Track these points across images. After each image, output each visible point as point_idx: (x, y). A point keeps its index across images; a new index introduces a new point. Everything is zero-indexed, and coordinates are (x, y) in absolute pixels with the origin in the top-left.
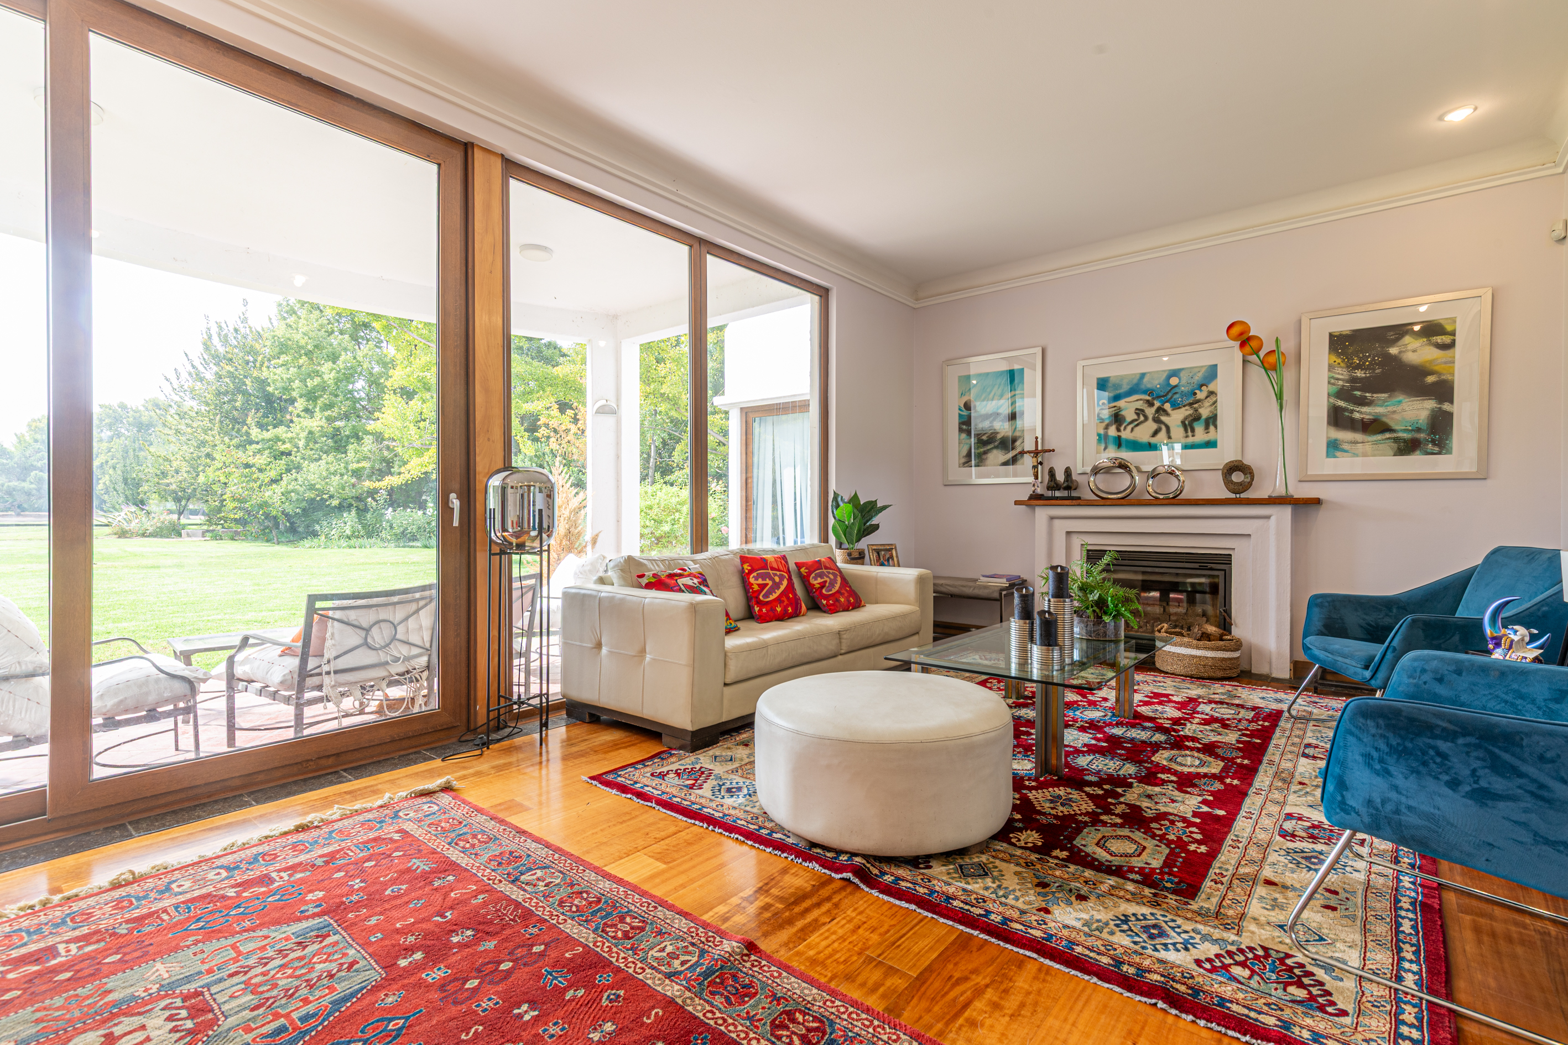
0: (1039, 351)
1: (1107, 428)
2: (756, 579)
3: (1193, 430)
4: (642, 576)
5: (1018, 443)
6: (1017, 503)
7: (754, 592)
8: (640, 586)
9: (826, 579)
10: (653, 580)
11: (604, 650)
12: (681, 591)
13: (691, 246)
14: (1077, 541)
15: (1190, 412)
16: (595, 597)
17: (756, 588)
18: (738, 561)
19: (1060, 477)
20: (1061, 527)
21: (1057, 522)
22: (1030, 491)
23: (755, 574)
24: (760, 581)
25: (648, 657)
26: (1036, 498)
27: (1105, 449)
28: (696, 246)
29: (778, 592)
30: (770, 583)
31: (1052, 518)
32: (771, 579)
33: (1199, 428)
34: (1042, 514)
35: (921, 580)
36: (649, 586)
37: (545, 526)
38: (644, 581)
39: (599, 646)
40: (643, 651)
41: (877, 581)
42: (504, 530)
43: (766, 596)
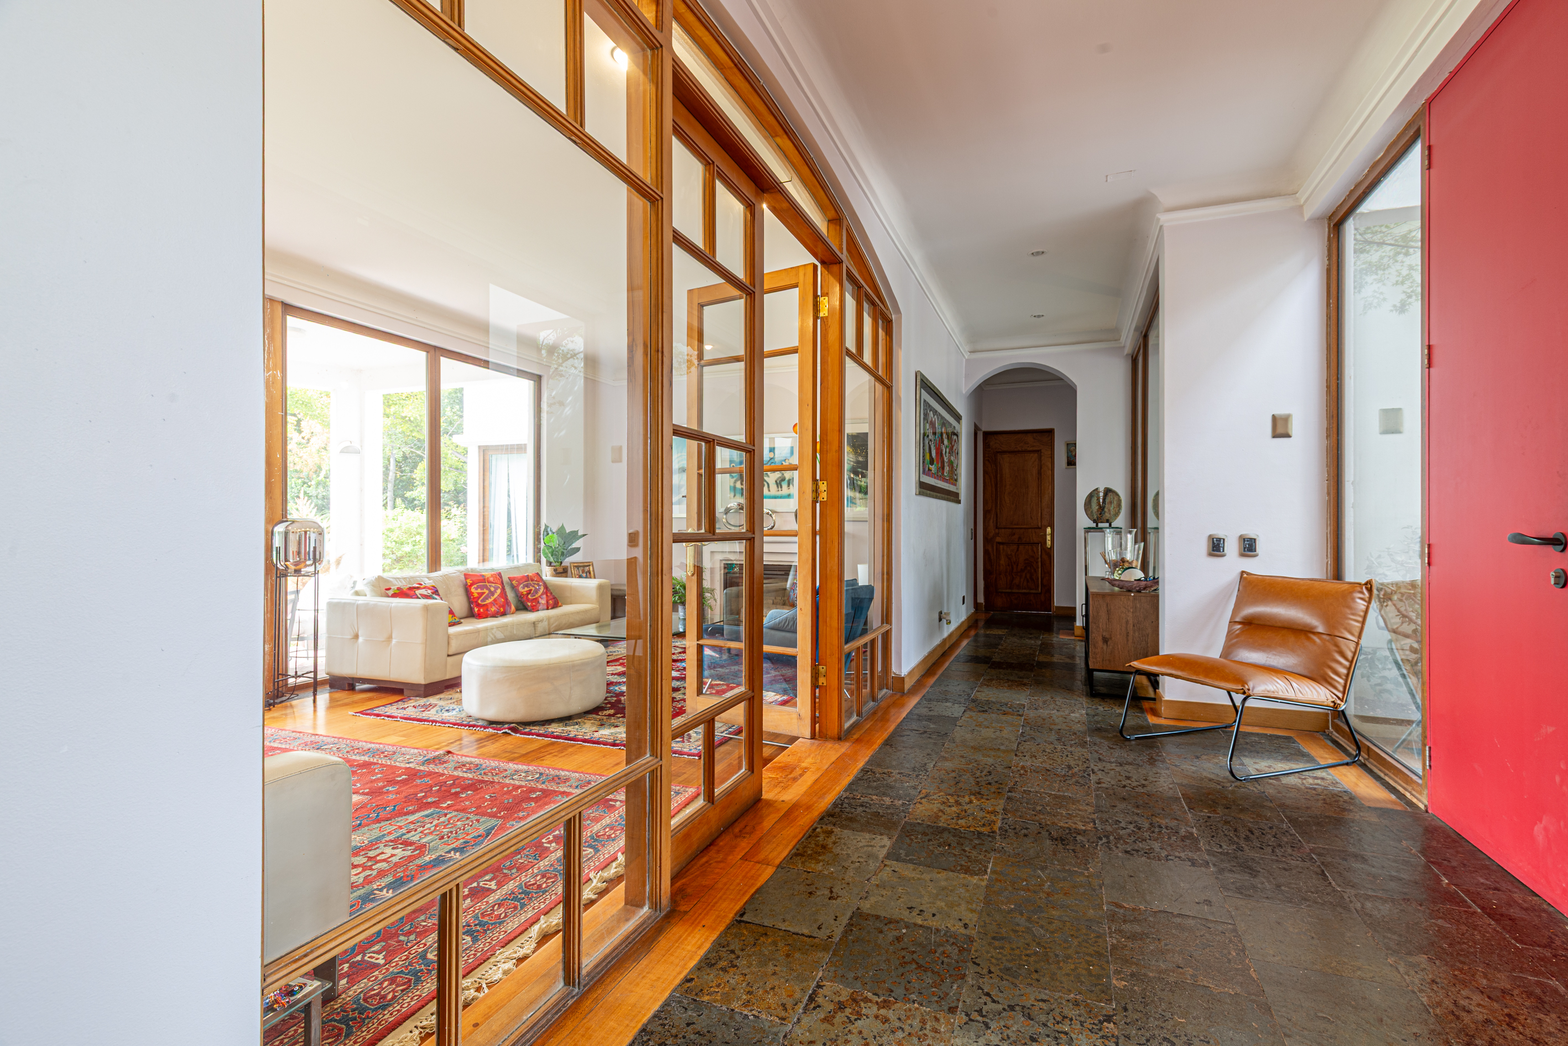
1: (735, 482)
2: (476, 589)
3: (781, 487)
4: (389, 589)
7: (474, 598)
8: (388, 596)
9: (531, 588)
10: (397, 592)
11: (361, 639)
12: (418, 598)
13: (428, 352)
15: (780, 475)
16: (354, 604)
17: (476, 595)
18: (463, 577)
23: (475, 586)
24: (479, 591)
25: (394, 641)
27: (735, 496)
28: (432, 352)
29: (493, 598)
30: (487, 592)
32: (487, 589)
33: (784, 485)
35: (601, 588)
36: (394, 595)
37: (318, 557)
38: (390, 593)
39: (356, 637)
40: (390, 638)
41: (571, 588)
42: (286, 560)
43: (484, 600)
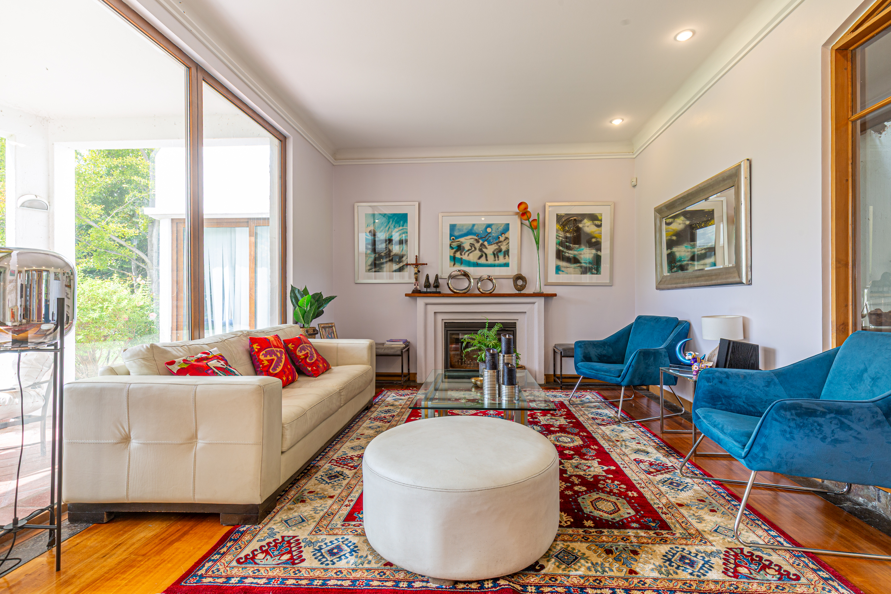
0: (418, 203)
1: (455, 253)
2: (265, 356)
3: (498, 257)
4: (172, 363)
5: (404, 259)
6: (406, 295)
7: (264, 367)
8: (172, 373)
9: (307, 351)
10: (185, 366)
11: (134, 444)
12: (214, 374)
13: (189, 68)
14: (440, 317)
15: (497, 247)
16: (121, 390)
17: (266, 363)
18: (247, 342)
19: (432, 280)
20: (432, 309)
21: (429, 306)
22: (413, 287)
23: (264, 352)
24: (269, 358)
25: (200, 444)
26: (416, 293)
27: (454, 265)
28: (194, 70)
29: (282, 364)
30: (275, 358)
31: (427, 304)
32: (276, 355)
33: (501, 256)
34: (421, 302)
35: (371, 347)
36: (182, 372)
38: (175, 368)
39: (127, 439)
40: (194, 437)
41: (338, 350)
43: (274, 369)
